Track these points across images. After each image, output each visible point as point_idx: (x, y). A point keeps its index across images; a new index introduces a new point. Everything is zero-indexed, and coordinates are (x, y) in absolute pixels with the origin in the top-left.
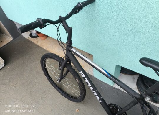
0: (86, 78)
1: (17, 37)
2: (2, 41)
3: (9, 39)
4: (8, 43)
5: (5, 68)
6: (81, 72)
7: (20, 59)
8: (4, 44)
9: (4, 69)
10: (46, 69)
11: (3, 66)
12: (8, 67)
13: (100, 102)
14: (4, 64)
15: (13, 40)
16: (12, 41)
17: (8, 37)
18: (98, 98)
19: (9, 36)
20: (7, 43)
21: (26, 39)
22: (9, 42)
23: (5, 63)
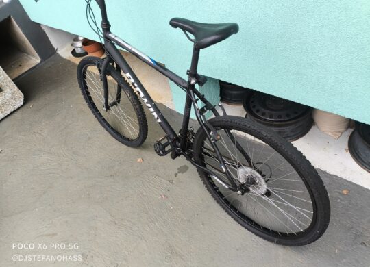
0: (136, 85)
1: (49, 57)
2: (20, 66)
3: (35, 60)
4: (32, 68)
5: (25, 107)
6: (128, 75)
7: (52, 92)
8: (26, 69)
9: (23, 108)
10: (88, 93)
11: (22, 103)
12: (31, 105)
13: (159, 123)
14: (22, 100)
15: (41, 62)
16: (39, 64)
17: (33, 58)
18: (156, 116)
19: (34, 56)
20: (30, 67)
21: (65, 59)
22: (33, 66)
23: (24, 100)
